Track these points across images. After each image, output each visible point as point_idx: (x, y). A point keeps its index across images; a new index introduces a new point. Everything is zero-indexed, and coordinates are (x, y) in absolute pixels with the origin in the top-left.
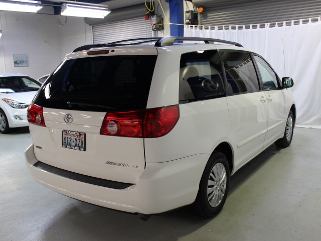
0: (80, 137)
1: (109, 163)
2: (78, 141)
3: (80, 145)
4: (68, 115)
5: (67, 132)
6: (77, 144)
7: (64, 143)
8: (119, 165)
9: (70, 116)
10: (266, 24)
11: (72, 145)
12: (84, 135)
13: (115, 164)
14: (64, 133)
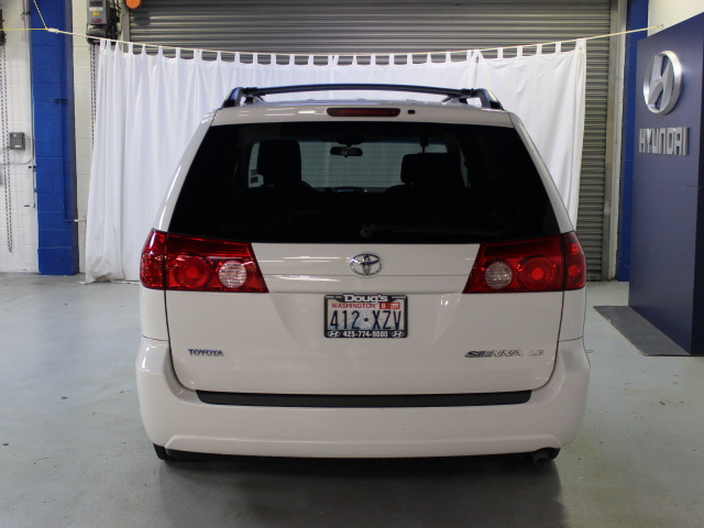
0: (388, 307)
1: (471, 354)
2: (383, 317)
3: (391, 324)
4: (367, 256)
5: (342, 300)
6: (381, 324)
7: (330, 327)
8: (502, 353)
9: (373, 259)
10: (330, 56)
11: (362, 327)
12: (402, 302)
13: (490, 354)
14: (330, 302)
